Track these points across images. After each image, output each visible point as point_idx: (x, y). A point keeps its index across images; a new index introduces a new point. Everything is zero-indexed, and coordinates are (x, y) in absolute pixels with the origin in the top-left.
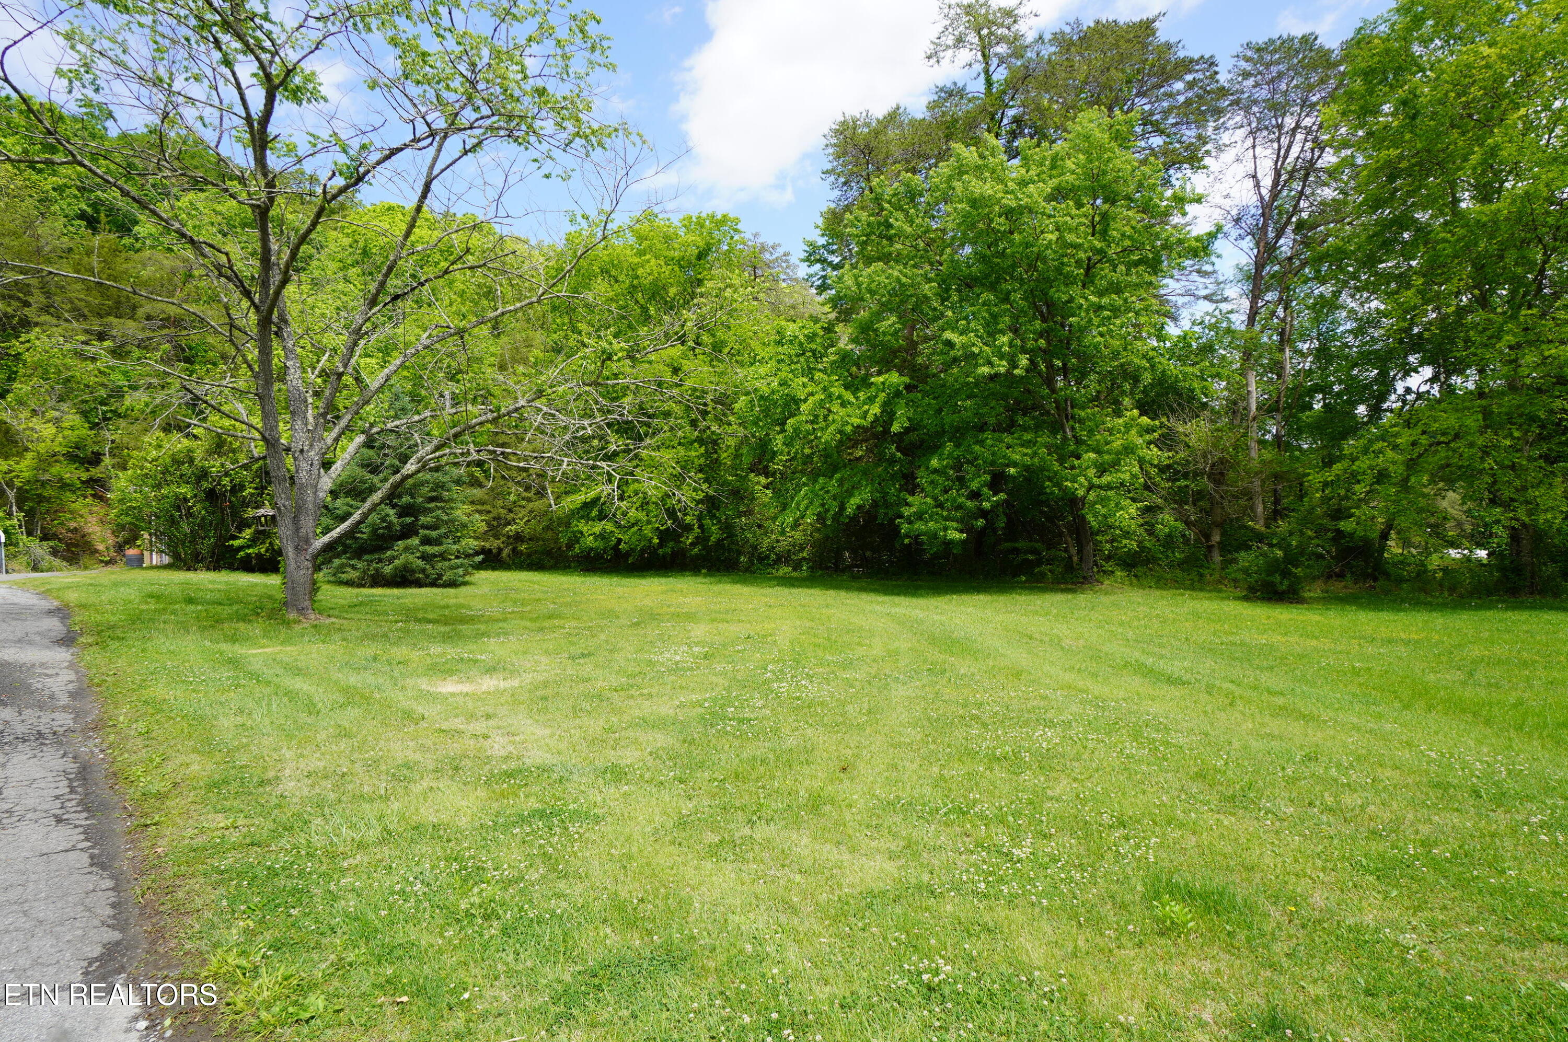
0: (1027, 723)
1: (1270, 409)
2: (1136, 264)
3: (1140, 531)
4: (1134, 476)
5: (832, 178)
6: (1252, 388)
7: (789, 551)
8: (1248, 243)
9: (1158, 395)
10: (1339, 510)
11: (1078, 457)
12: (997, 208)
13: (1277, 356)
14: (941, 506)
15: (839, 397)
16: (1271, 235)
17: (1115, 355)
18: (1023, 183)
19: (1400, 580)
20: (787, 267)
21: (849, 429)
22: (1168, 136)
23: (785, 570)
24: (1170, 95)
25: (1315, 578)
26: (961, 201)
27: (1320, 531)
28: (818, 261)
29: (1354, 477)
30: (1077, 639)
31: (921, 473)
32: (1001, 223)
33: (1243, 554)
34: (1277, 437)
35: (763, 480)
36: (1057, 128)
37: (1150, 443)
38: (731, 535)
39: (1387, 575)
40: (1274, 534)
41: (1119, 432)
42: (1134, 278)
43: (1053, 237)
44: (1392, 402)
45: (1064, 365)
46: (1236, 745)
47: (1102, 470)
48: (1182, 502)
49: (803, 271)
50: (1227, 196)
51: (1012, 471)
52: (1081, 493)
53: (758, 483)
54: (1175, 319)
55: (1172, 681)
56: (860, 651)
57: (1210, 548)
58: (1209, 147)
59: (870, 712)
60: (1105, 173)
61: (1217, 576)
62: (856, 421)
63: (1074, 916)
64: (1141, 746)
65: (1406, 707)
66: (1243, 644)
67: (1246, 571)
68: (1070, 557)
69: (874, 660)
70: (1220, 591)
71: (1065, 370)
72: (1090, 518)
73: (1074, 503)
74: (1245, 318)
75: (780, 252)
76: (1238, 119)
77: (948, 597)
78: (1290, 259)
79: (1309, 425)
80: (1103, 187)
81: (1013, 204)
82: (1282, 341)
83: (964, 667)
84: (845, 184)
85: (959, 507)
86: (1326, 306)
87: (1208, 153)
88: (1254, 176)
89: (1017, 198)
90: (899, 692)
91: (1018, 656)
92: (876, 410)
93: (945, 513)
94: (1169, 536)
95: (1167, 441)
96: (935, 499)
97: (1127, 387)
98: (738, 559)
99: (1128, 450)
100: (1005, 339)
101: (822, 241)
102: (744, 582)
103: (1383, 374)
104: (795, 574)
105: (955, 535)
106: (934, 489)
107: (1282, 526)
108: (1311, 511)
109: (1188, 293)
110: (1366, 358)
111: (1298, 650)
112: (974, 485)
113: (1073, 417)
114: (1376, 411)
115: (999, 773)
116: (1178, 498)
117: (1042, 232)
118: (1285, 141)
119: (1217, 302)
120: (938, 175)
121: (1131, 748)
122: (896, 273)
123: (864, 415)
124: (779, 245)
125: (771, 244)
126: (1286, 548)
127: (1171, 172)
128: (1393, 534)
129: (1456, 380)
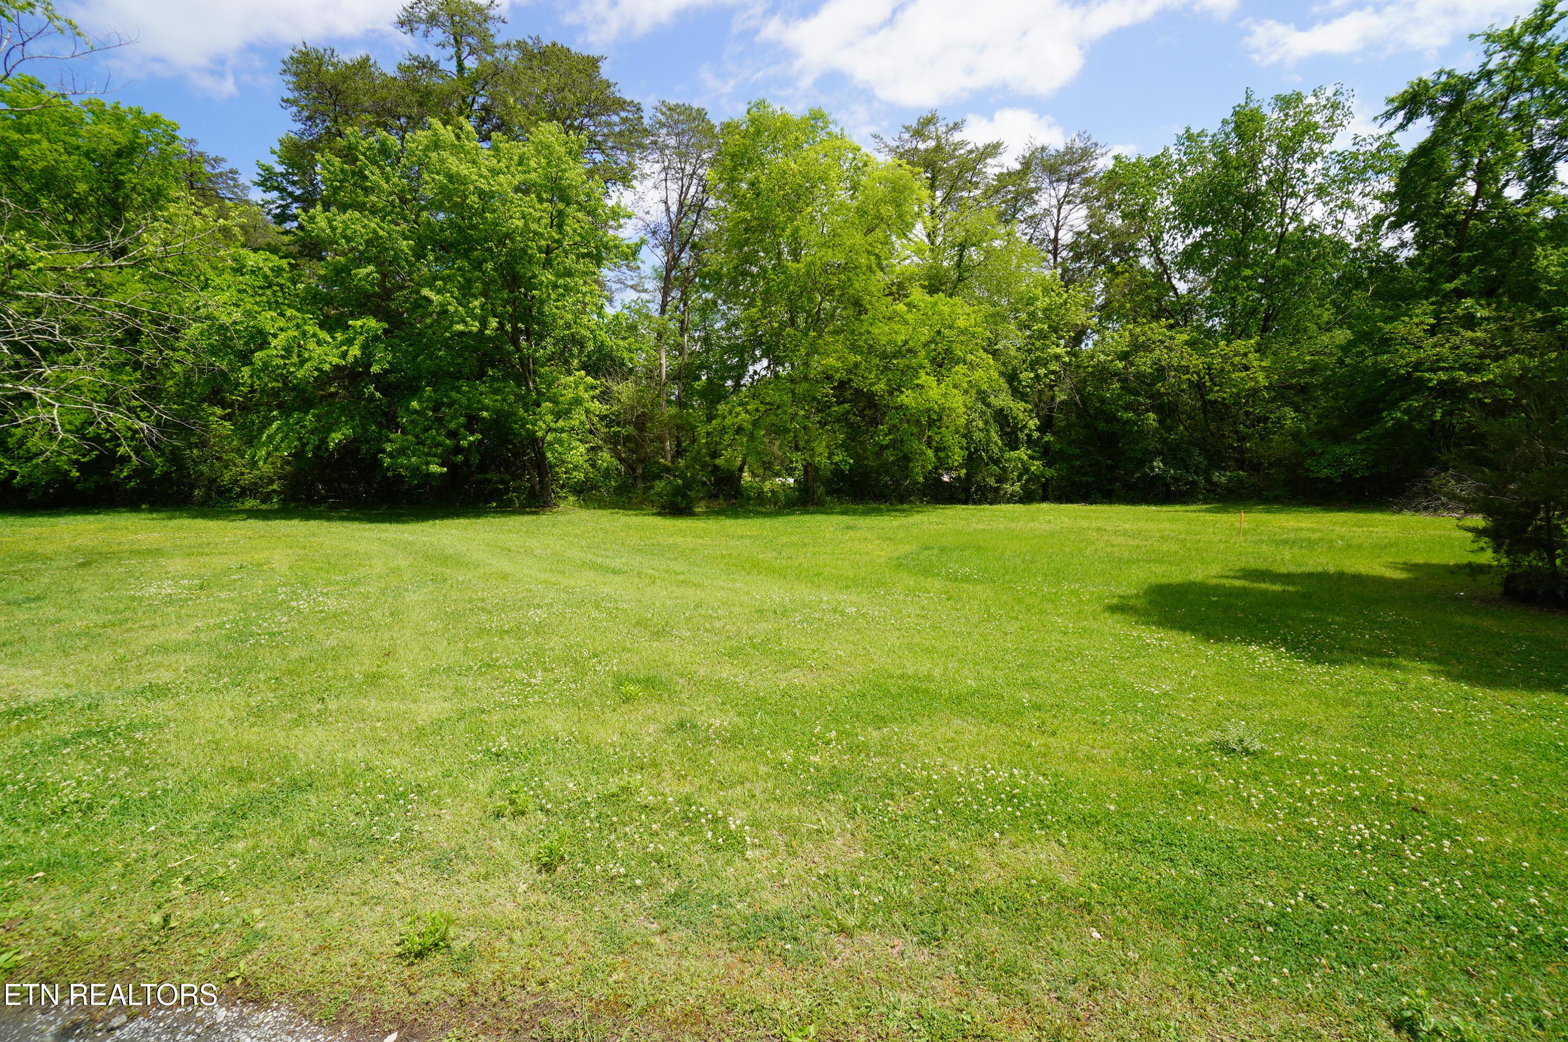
0: (520, 608)
1: (674, 377)
2: (584, 256)
3: (586, 465)
4: (582, 423)
5: (294, 109)
6: (663, 361)
7: (256, 484)
8: (660, 251)
9: (598, 359)
10: (715, 452)
11: (539, 406)
12: (472, 188)
13: (679, 339)
14: (422, 443)
15: (314, 335)
16: (676, 249)
17: (568, 326)
18: (495, 172)
19: (749, 498)
20: (235, 186)
21: (327, 367)
22: (607, 155)
23: (250, 503)
24: (609, 124)
25: (702, 498)
26: (438, 173)
27: (704, 466)
28: (276, 188)
29: (723, 431)
30: (545, 549)
31: (401, 411)
32: (473, 199)
33: (658, 482)
34: (679, 397)
35: (219, 411)
36: (521, 127)
37: (593, 397)
38: (181, 467)
39: (742, 495)
40: (678, 468)
41: (570, 387)
42: (580, 267)
43: (520, 223)
44: (746, 380)
45: (527, 329)
46: (658, 604)
47: (558, 416)
48: (616, 444)
49: (257, 195)
50: (648, 213)
51: (485, 414)
52: (540, 434)
53: (214, 414)
54: (610, 300)
55: (615, 572)
56: (363, 571)
57: (635, 478)
58: (635, 173)
59: (392, 614)
60: (561, 179)
61: (640, 498)
62: (336, 361)
63: (575, 704)
64: (601, 612)
65: (748, 574)
66: (659, 544)
67: (659, 495)
68: (533, 486)
69: (380, 577)
70: (642, 509)
71: (528, 333)
72: (549, 455)
73: (535, 442)
74: (658, 307)
75: (224, 167)
76: (655, 156)
77: (431, 522)
78: (688, 269)
79: (698, 392)
80: (560, 190)
81: (486, 188)
82: (681, 328)
83: (461, 576)
84: (309, 118)
85: (438, 445)
86: (707, 308)
87: (635, 177)
88: (666, 203)
89: (489, 184)
90: (411, 598)
91: (503, 564)
92: (355, 351)
93: (426, 450)
94: (607, 469)
95: (605, 396)
96: (417, 437)
97: (575, 351)
98: (191, 494)
99: (577, 401)
100: (477, 303)
101: (280, 169)
102: (204, 516)
103: (742, 360)
104: (264, 507)
105: (435, 468)
106: (414, 428)
107: (682, 463)
108: (698, 453)
109: (620, 281)
110: (733, 349)
111: (692, 546)
112: (453, 426)
113: (535, 372)
114: (737, 385)
115: (508, 641)
116: (613, 441)
117: (511, 217)
118: (686, 181)
119: (640, 291)
120: (414, 141)
121: (595, 614)
122: (373, 225)
123: (344, 355)
124: (223, 160)
125: (212, 155)
126: (684, 478)
127: (609, 185)
128: (746, 468)
129: (780, 369)
